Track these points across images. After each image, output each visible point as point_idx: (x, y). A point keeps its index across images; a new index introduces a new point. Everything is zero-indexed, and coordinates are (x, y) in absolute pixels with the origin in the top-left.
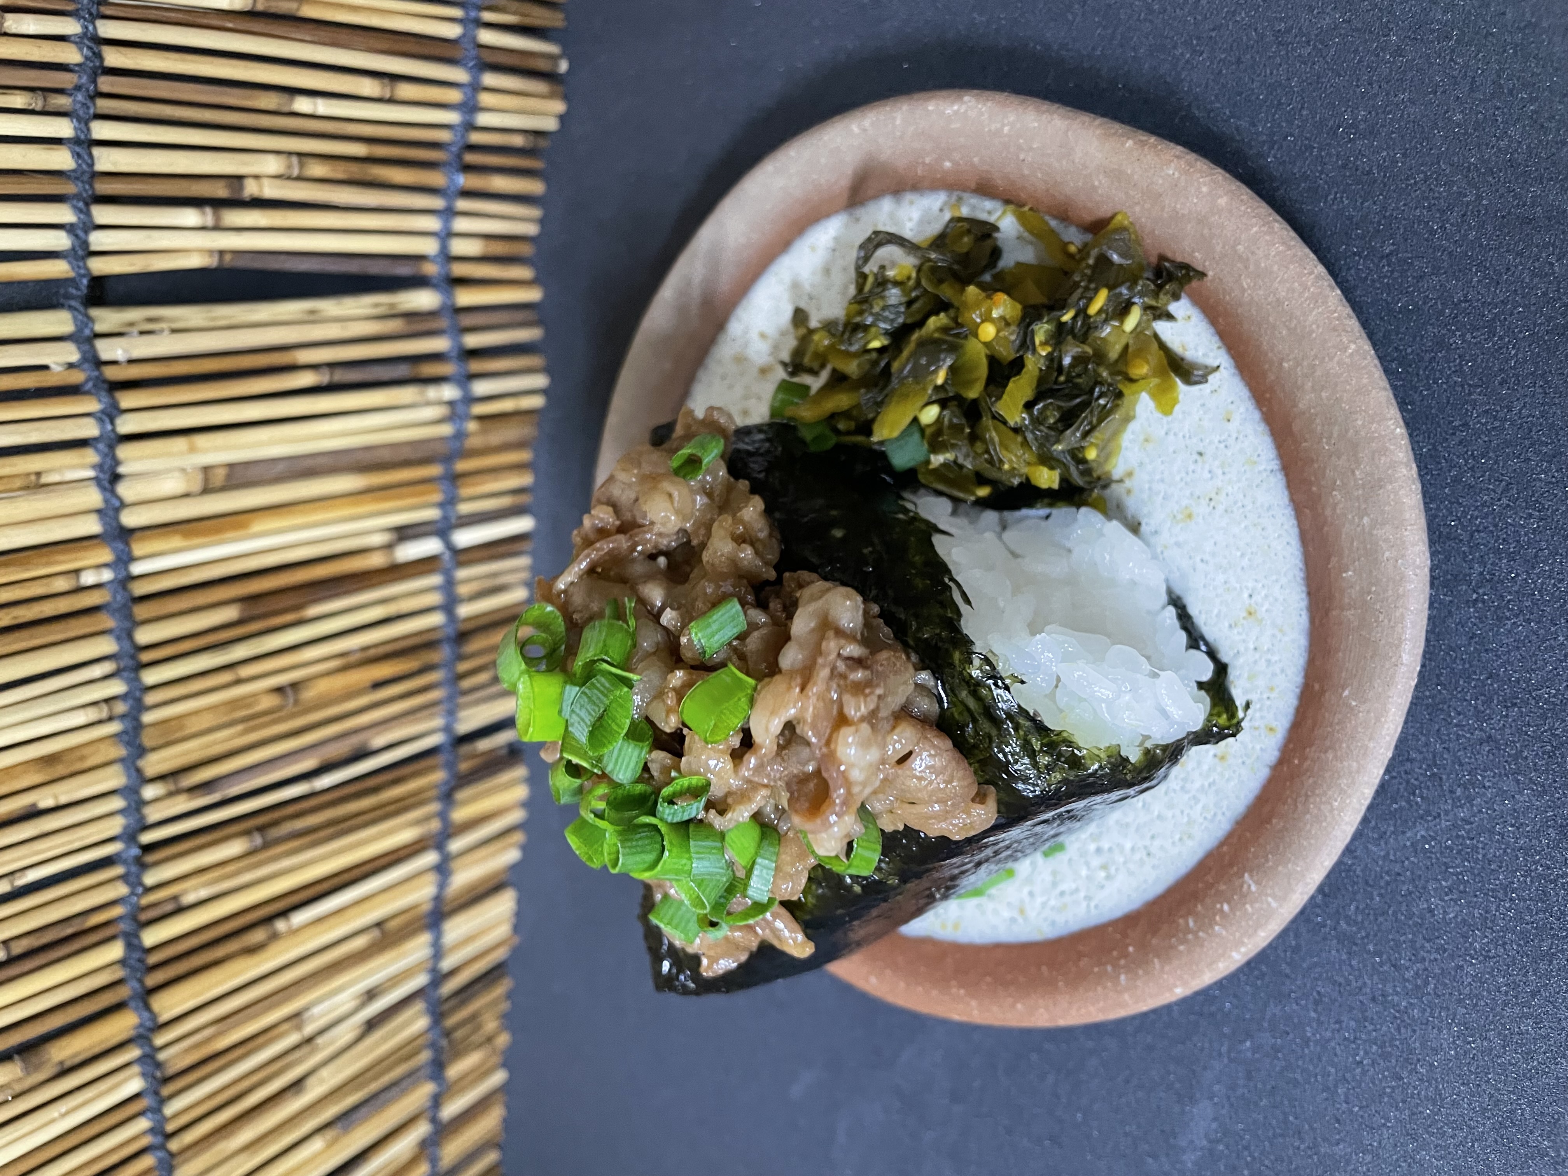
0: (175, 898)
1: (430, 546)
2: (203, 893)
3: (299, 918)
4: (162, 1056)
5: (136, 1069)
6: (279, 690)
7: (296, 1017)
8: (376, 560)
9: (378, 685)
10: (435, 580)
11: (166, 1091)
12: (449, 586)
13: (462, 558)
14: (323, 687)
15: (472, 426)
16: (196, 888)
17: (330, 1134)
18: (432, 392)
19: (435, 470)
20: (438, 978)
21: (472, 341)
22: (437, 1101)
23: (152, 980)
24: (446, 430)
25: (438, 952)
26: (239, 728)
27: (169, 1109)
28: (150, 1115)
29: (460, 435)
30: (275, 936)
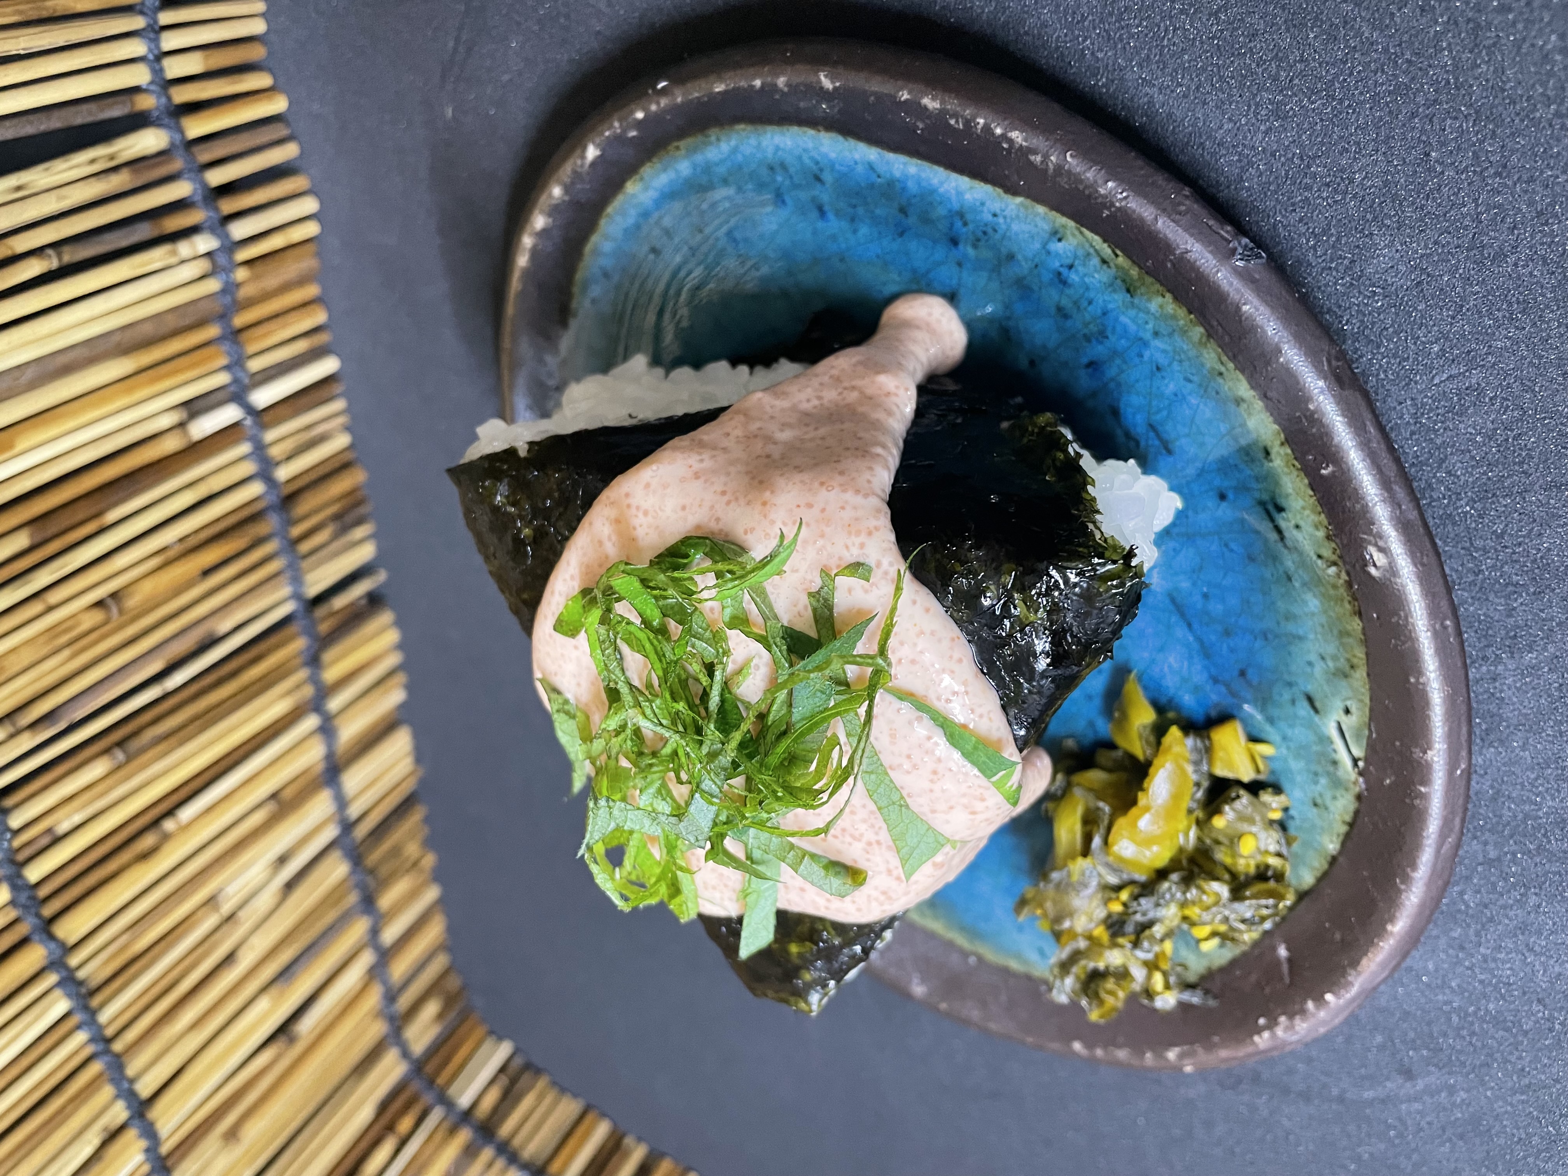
0: (49, 831)
1: (229, 414)
2: (77, 819)
3: (187, 813)
4: (81, 974)
5: (58, 992)
6: (99, 604)
7: (211, 901)
8: (171, 444)
9: (207, 572)
10: (244, 448)
11: (95, 1002)
12: (260, 450)
13: (267, 418)
14: (147, 588)
15: (241, 274)
16: (69, 816)
17: (274, 991)
18: (184, 248)
19: (213, 331)
20: (348, 827)
21: (217, 177)
22: (375, 932)
23: (48, 911)
24: (213, 285)
25: (342, 803)
26: (66, 653)
27: (104, 1017)
28: (86, 1028)
29: (230, 288)
30: (166, 837)
